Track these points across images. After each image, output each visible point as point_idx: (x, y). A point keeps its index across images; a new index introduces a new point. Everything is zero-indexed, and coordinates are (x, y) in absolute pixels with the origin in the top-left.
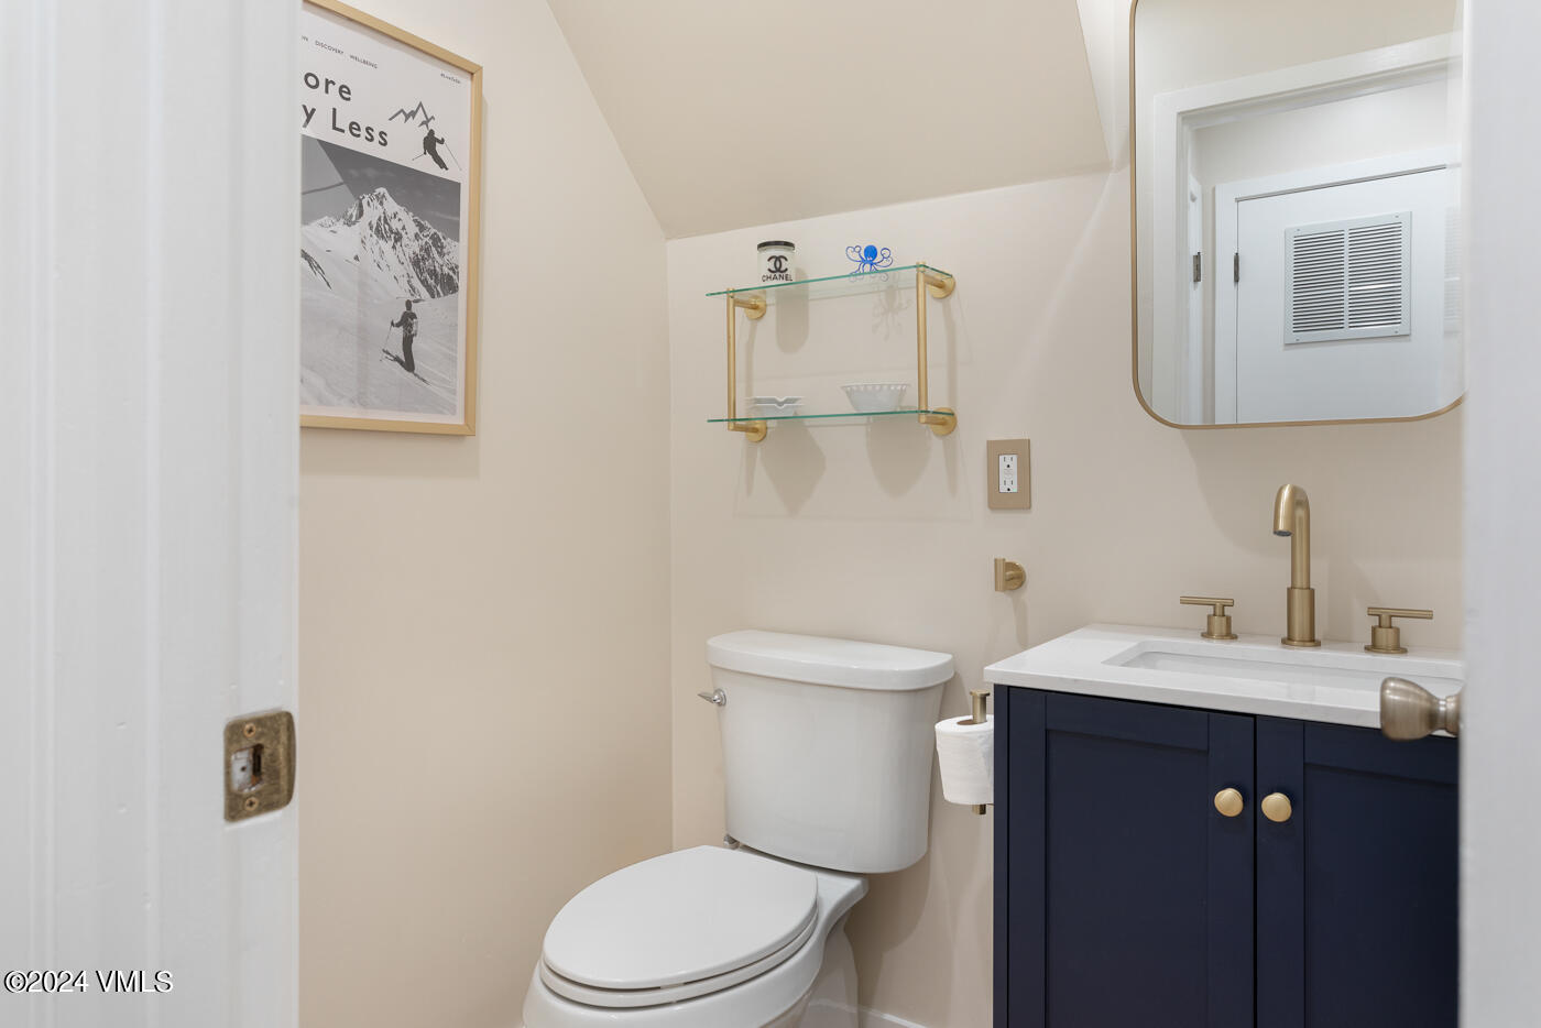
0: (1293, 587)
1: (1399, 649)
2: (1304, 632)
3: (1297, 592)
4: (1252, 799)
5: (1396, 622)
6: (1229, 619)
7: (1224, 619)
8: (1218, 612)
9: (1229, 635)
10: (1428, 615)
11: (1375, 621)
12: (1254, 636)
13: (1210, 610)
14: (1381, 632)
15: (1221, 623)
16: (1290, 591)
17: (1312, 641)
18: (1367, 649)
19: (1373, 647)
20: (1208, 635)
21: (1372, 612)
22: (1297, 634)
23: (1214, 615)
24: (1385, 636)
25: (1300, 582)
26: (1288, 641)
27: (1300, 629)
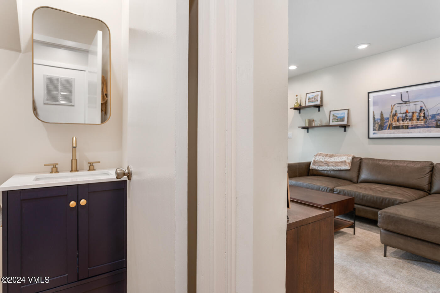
0: (73, 159)
1: (94, 170)
2: (75, 168)
3: (73, 160)
4: (78, 202)
5: (94, 164)
6: (57, 168)
7: (56, 168)
8: (54, 167)
9: (57, 172)
10: (99, 162)
11: (90, 165)
12: (63, 171)
13: (52, 166)
14: (91, 167)
15: (55, 169)
16: (72, 160)
17: (77, 170)
18: (88, 170)
19: (89, 170)
20: (52, 172)
21: (89, 163)
22: (74, 169)
23: (53, 167)
24: (92, 167)
25: (74, 158)
26: (71, 171)
27: (74, 168)
